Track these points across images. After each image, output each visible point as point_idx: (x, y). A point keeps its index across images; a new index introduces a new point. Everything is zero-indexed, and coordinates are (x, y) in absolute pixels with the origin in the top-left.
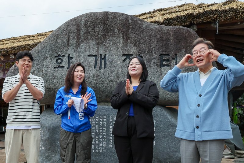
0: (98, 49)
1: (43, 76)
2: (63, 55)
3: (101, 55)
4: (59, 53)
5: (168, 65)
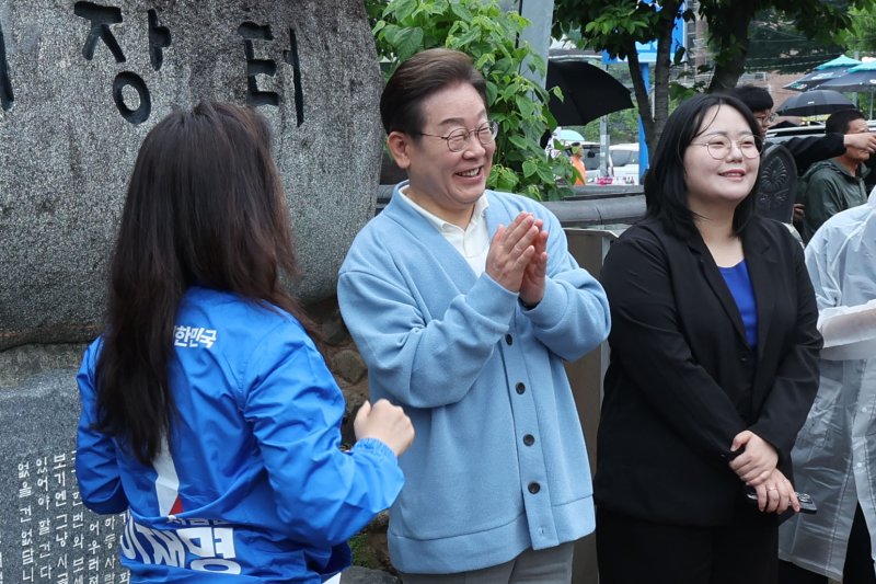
5: (273, 98)
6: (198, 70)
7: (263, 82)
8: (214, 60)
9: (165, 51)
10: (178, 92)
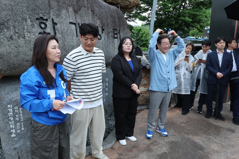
0: (76, 17)
1: (25, 43)
2: (45, 18)
3: (79, 24)
4: (41, 15)
5: (117, 38)
6: (108, 34)
7: (116, 36)
8: (109, 33)
9: (104, 32)
10: (105, 37)
